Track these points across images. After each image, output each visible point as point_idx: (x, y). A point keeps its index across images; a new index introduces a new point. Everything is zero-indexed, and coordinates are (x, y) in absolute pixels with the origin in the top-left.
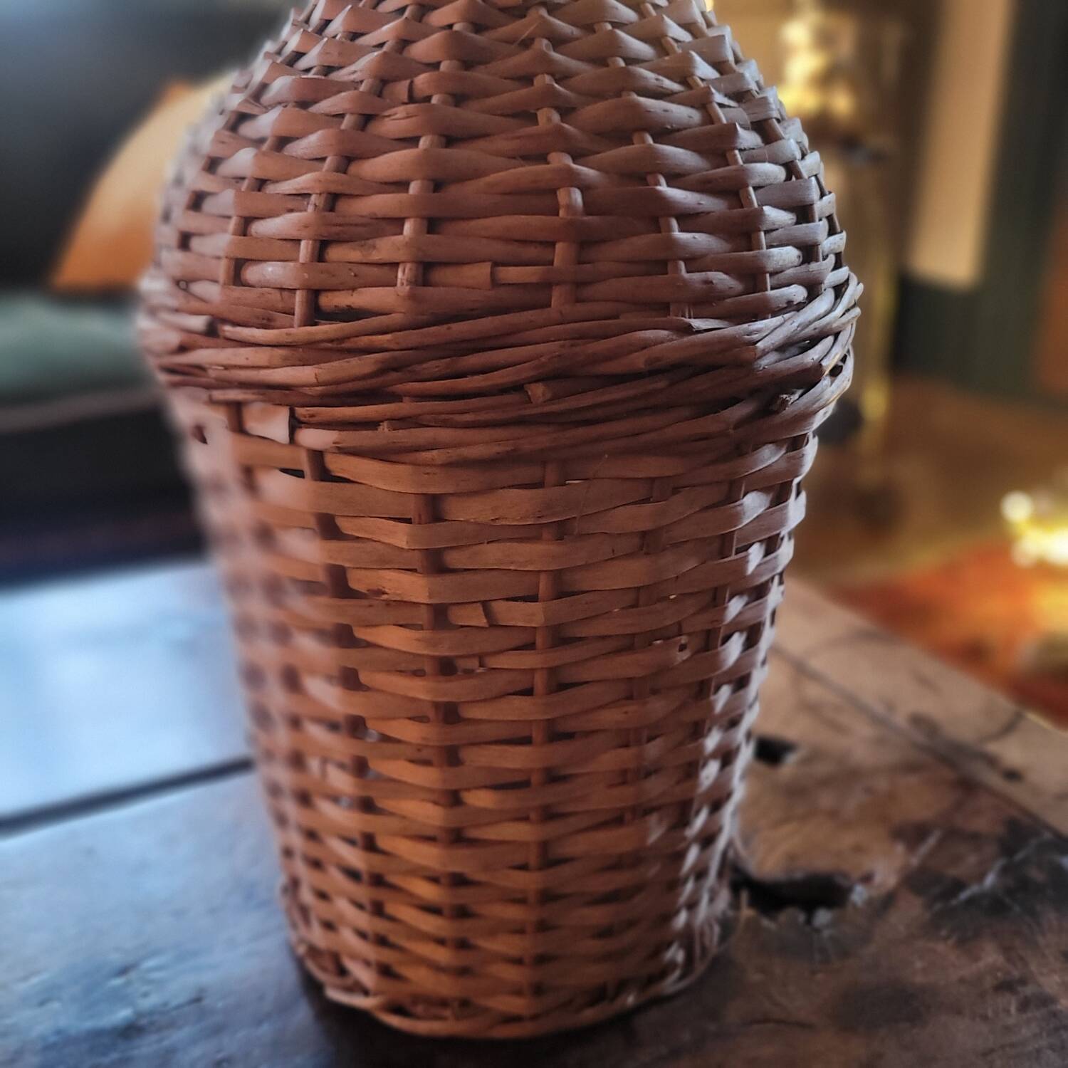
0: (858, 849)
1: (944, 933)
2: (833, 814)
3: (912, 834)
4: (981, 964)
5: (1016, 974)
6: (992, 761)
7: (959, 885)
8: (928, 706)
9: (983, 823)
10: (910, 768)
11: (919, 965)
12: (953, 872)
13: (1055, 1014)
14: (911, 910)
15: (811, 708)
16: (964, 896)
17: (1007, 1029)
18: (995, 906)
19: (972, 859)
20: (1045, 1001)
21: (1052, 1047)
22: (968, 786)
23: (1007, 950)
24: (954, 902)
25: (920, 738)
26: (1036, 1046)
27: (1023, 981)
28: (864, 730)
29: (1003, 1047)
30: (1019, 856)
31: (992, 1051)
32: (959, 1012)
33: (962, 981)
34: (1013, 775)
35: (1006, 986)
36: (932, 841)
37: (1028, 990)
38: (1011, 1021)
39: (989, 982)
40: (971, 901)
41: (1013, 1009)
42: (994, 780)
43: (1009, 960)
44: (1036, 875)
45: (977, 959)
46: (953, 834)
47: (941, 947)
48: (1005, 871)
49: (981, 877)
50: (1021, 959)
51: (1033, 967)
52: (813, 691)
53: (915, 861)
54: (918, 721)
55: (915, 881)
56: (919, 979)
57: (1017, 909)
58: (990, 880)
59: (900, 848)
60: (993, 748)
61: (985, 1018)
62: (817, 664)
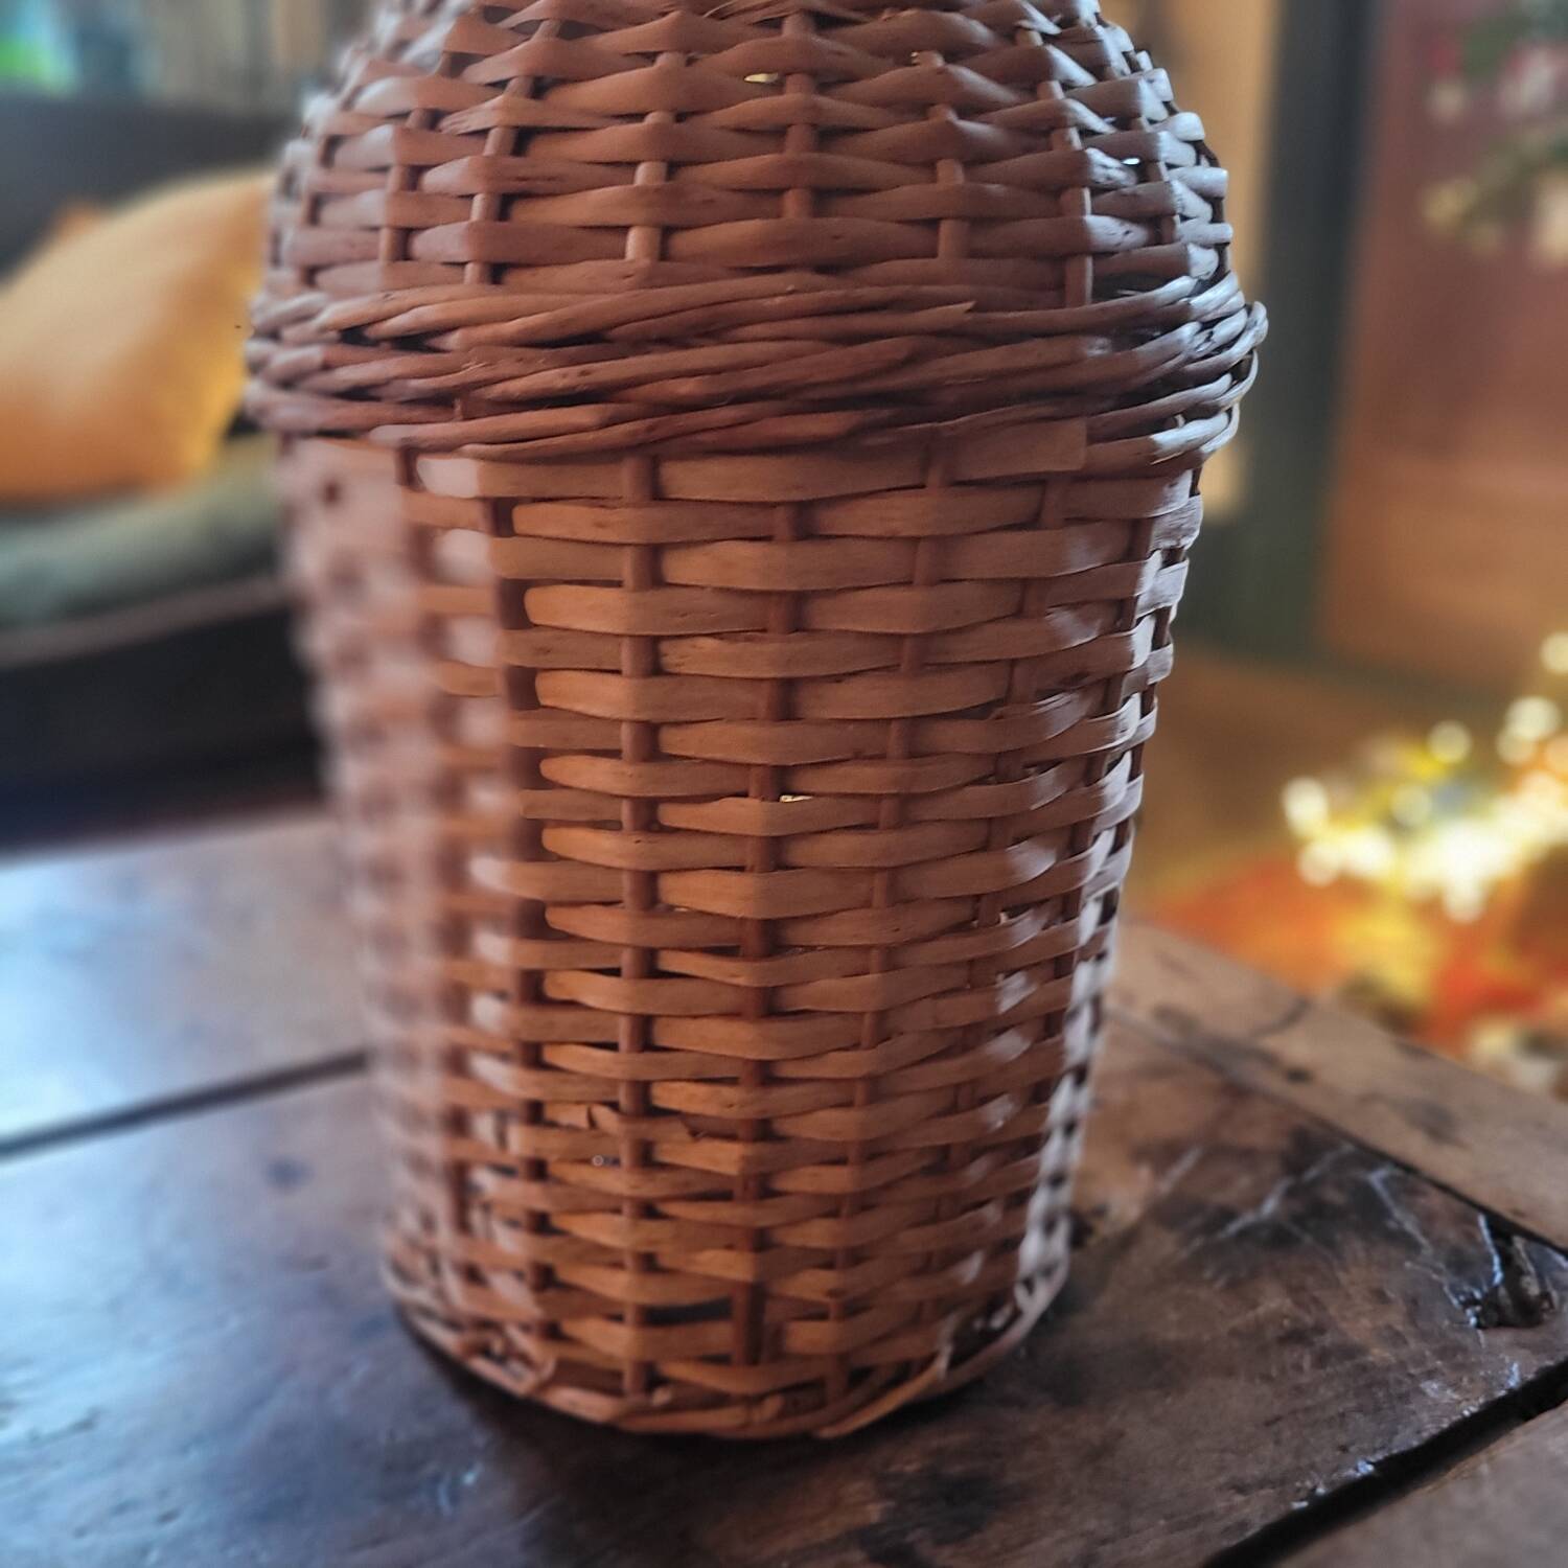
1: (1208, 1274)
3: (1163, 1154)
4: (1261, 1310)
5: (1309, 1320)
6: (1270, 1060)
7: (1227, 1215)
8: (1182, 996)
9: (1261, 1134)
10: (1156, 1072)
11: (1173, 1316)
12: (1220, 1198)
13: (1364, 1368)
14: (1165, 1245)
16: (1233, 1228)
17: (1299, 1390)
18: (1279, 1237)
19: (1244, 1182)
20: (1350, 1352)
21: (1360, 1409)
22: (1237, 1093)
23: (1294, 1291)
24: (1222, 1236)
25: (1169, 1035)
26: (1341, 1410)
27: (1320, 1329)
29: (1294, 1412)
30: (1312, 1173)
31: (1278, 1419)
32: (1230, 1372)
33: (1234, 1333)
34: (1298, 1075)
35: (1296, 1336)
36: (1188, 1161)
37: (1328, 1340)
38: (1304, 1380)
39: (1271, 1333)
40: (1243, 1234)
41: (1307, 1363)
42: (1274, 1083)
43: (1298, 1304)
44: (1334, 1196)
45: (1254, 1306)
46: (1217, 1152)
47: (1203, 1294)
48: (1290, 1193)
49: (1257, 1202)
50: (1316, 1301)
51: (1332, 1311)
53: (1165, 1187)
54: (1164, 1014)
55: (1164, 1213)
56: (1172, 1335)
57: (1308, 1239)
58: (1270, 1206)
59: (1144, 1172)
60: (1271, 1043)
61: (1267, 1378)
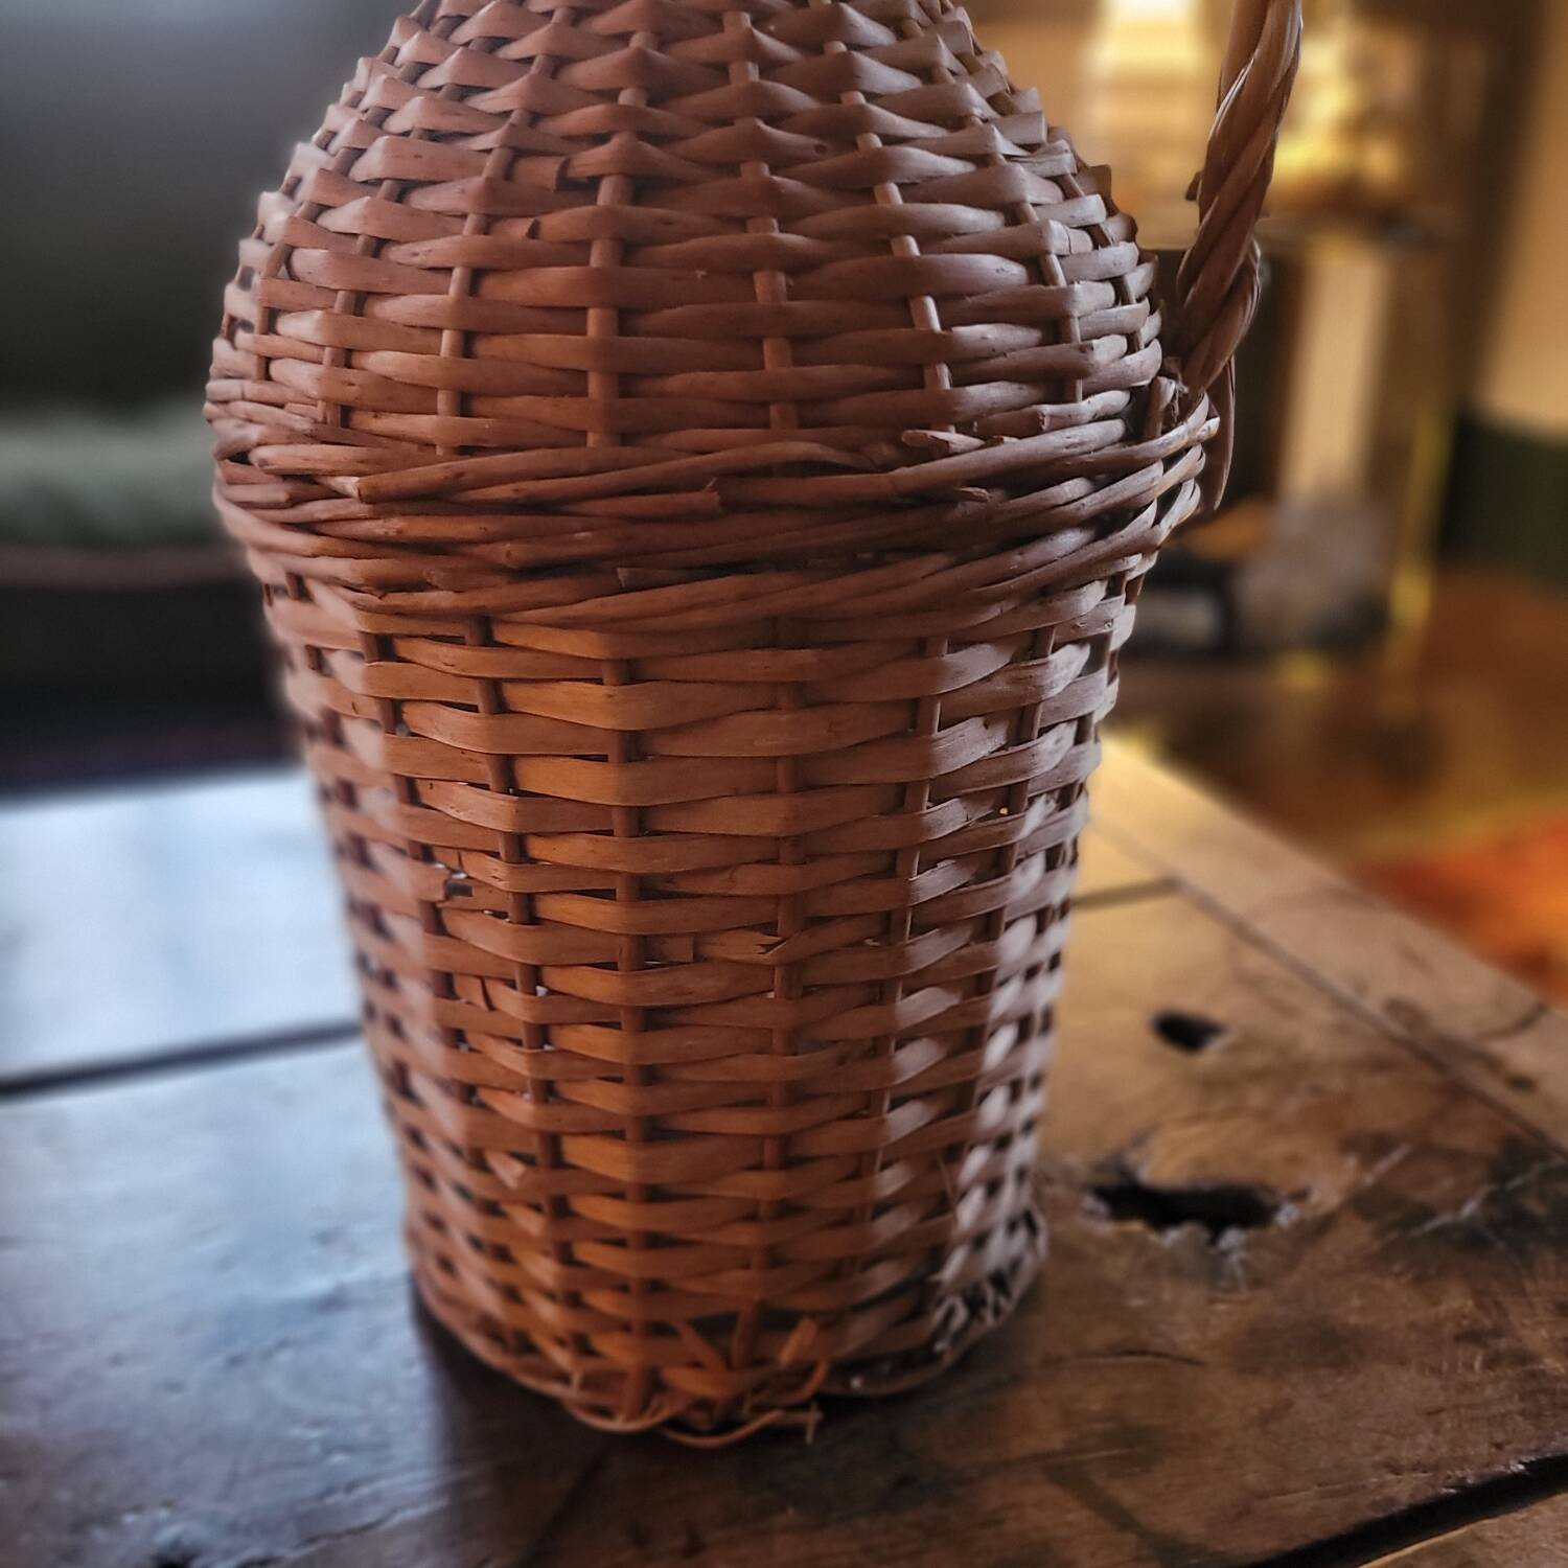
0: (1293, 1160)
1: (1397, 1268)
2: (1264, 1115)
3: (1374, 1146)
4: (1442, 1309)
5: (1488, 1323)
6: (1493, 1064)
7: (1427, 1213)
8: (1414, 989)
9: (1472, 1137)
10: (1378, 1065)
11: (1356, 1302)
12: (1420, 1196)
13: (1533, 1375)
14: (1357, 1235)
15: (1251, 983)
16: (1430, 1226)
17: (1466, 1387)
18: (1472, 1240)
19: (1448, 1183)
20: (1523, 1358)
21: (1522, 1413)
22: (1458, 1093)
23: (1478, 1294)
24: (1416, 1232)
25: (1397, 1029)
26: (1503, 1411)
27: (1497, 1333)
28: (1320, 1014)
29: (1457, 1407)
30: (1517, 1182)
31: (1440, 1411)
32: (1403, 1362)
33: (1412, 1326)
34: (1522, 1083)
35: (1472, 1337)
36: (1396, 1156)
37: (1503, 1344)
38: (1471, 1378)
39: (1449, 1330)
40: (1439, 1232)
41: (1477, 1365)
42: (1494, 1088)
43: (1480, 1306)
44: (1535, 1207)
45: (1437, 1303)
46: (1426, 1150)
47: (1389, 1285)
48: (1491, 1199)
49: (1458, 1204)
50: (1498, 1304)
51: (1513, 1318)
52: (1253, 960)
53: (1369, 1179)
54: (1395, 1006)
55: (1361, 1203)
56: (1353, 1320)
57: (1501, 1246)
58: (1469, 1209)
59: (1351, 1162)
60: (1498, 1047)
61: (1436, 1371)
62: (1263, 927)
